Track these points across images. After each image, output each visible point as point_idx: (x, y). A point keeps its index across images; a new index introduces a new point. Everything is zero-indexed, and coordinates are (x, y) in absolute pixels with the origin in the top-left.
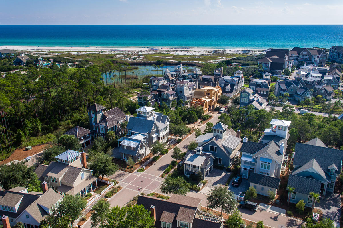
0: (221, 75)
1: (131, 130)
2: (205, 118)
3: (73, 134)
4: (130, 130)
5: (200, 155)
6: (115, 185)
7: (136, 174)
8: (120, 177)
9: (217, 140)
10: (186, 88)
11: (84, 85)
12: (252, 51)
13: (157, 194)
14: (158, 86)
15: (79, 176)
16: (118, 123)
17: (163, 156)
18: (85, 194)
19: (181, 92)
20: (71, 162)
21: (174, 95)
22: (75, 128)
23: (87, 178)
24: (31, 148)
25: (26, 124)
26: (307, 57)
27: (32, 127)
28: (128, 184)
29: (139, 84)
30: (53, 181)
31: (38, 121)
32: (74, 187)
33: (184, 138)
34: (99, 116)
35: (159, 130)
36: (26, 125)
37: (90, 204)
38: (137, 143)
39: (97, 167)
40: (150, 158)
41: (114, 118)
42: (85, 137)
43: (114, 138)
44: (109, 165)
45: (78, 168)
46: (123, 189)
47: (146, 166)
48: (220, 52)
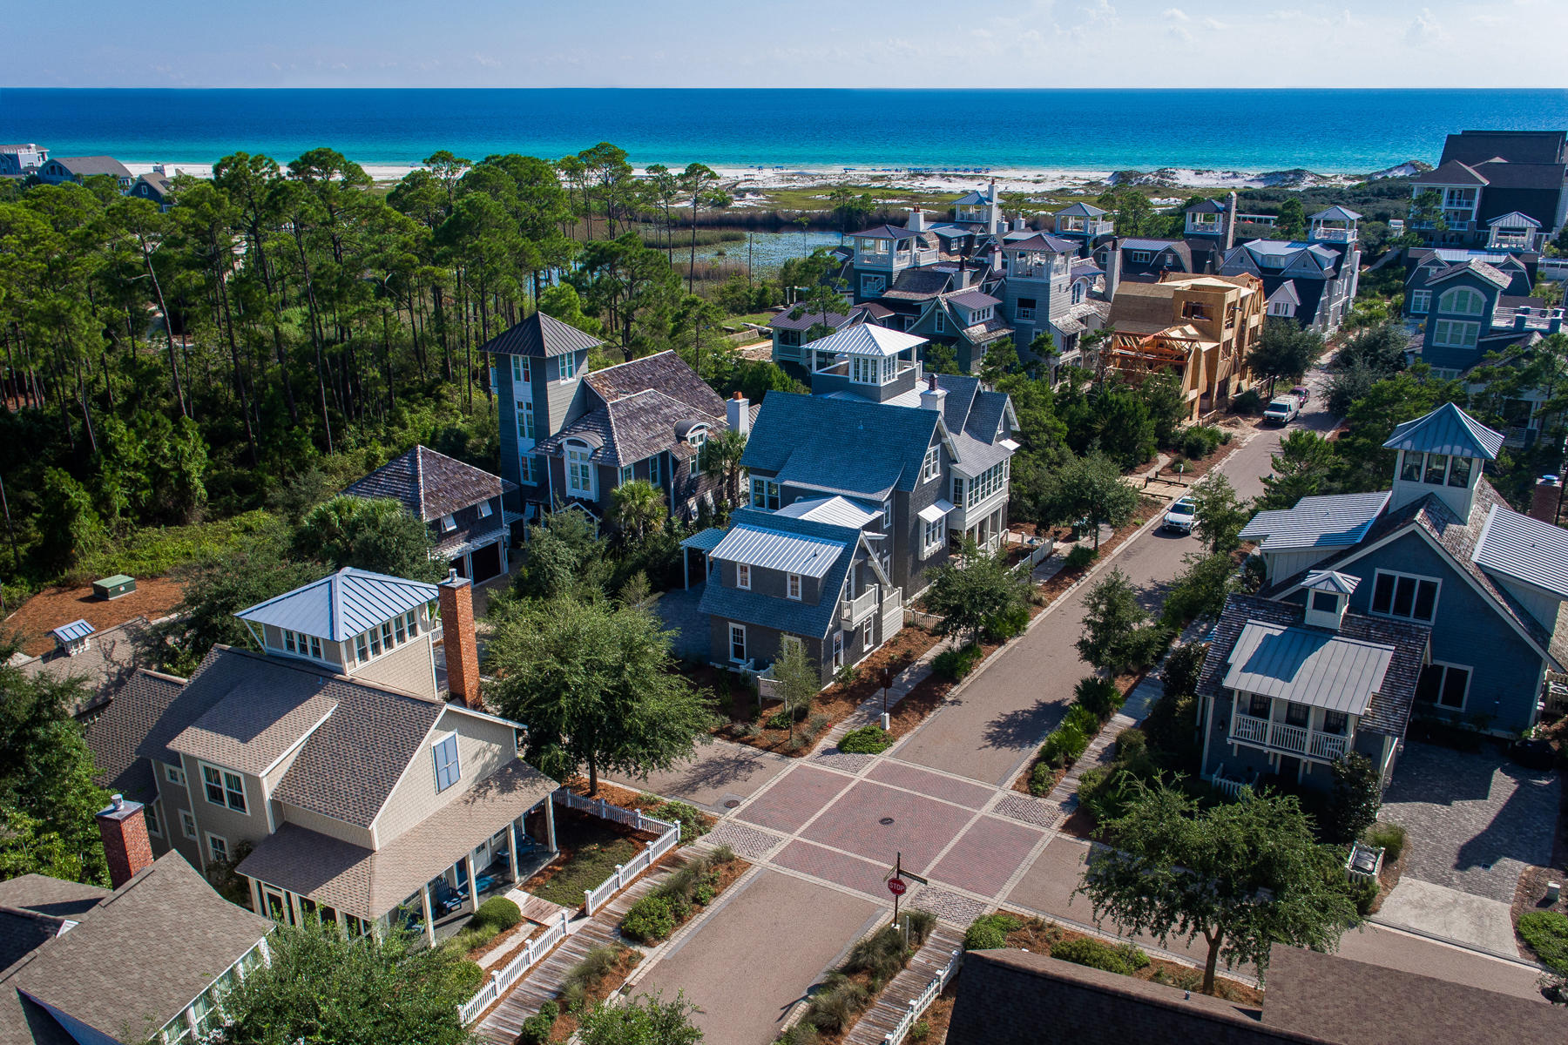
0: (1225, 237)
1: (773, 474)
2: (1198, 441)
3: (396, 495)
4: (766, 479)
5: (1334, 632)
6: (686, 840)
7: (832, 766)
8: (721, 782)
9: (1440, 526)
10: (1059, 280)
11: (469, 223)
12: (1312, 174)
13: (1037, 926)
14: (889, 274)
15: (420, 761)
16: (680, 437)
17: (999, 652)
18: (465, 907)
19: (1028, 303)
20: (363, 655)
21: (992, 317)
22: (405, 461)
23: (483, 784)
24: (129, 587)
25: (113, 446)
27: (152, 464)
28: (787, 838)
29: (764, 292)
30: (216, 794)
31: (191, 435)
32: (377, 847)
33: (1107, 549)
34: (562, 394)
35: (959, 482)
36: (109, 449)
37: (500, 992)
38: (831, 553)
39: (557, 696)
40: (907, 660)
41: (655, 409)
42: (468, 521)
43: (659, 526)
44: (649, 687)
45: (415, 701)
46: (751, 873)
47: (896, 712)
48: (1148, 180)
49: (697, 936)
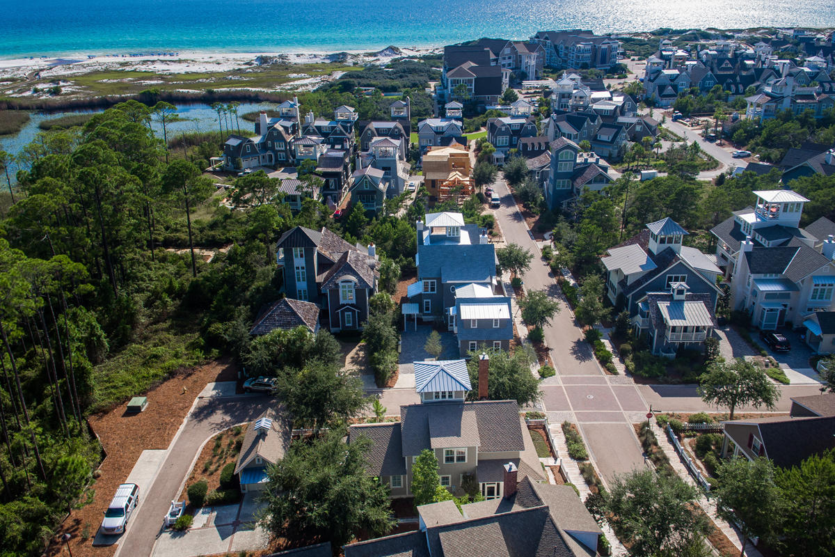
4: (430, 281)
5: (684, 301)
7: (548, 383)
12: (351, 54)
19: (387, 169)
24: (146, 402)
26: (511, 61)
28: (572, 412)
30: (449, 459)
32: (520, 457)
38: (506, 307)
48: (276, 61)
49: (593, 452)
